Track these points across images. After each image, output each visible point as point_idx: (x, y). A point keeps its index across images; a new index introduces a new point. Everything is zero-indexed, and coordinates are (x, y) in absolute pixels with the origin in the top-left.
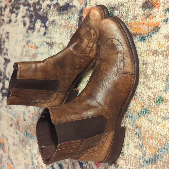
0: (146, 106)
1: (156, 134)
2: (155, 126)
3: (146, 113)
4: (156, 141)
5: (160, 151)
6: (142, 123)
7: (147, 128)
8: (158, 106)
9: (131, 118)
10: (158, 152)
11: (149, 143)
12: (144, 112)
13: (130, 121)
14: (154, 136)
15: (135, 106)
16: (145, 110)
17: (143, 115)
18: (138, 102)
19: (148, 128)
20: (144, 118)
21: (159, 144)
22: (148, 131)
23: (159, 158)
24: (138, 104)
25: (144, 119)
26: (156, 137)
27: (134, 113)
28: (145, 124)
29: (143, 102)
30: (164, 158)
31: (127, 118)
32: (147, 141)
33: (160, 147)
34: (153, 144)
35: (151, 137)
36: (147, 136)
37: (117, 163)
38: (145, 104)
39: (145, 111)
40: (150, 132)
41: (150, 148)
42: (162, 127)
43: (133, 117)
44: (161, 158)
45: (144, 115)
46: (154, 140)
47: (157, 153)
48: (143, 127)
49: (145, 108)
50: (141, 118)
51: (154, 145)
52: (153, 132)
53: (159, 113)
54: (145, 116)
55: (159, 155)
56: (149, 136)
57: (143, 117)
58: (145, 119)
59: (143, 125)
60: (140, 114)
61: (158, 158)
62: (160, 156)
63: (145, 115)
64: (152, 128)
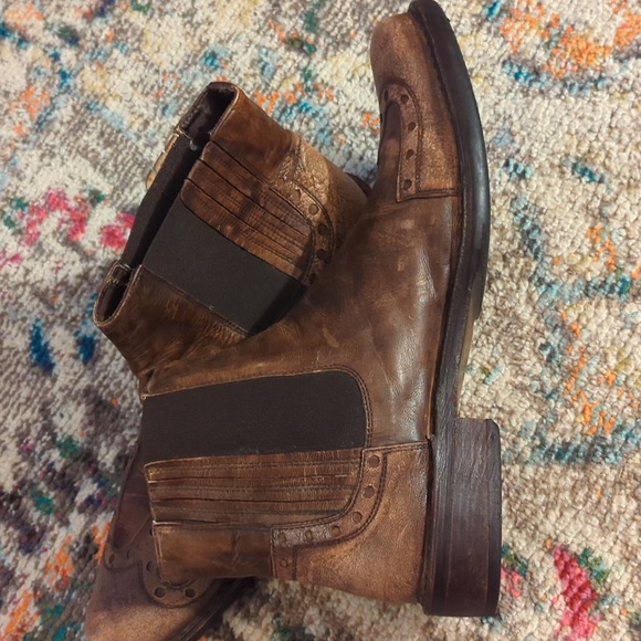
0: (634, 271)
1: (637, 374)
3: (620, 294)
4: (624, 398)
5: (624, 433)
6: (588, 320)
7: (603, 344)
9: (543, 287)
10: (612, 434)
11: (589, 396)
12: (617, 289)
13: (536, 297)
14: (623, 378)
15: (582, 255)
16: (624, 281)
17: (607, 297)
18: (603, 246)
19: (608, 345)
20: (608, 307)
21: (628, 410)
22: (606, 354)
23: (612, 456)
24: (602, 254)
25: (603, 312)
26: (631, 383)
27: (566, 274)
28: (600, 326)
29: (625, 254)
30: (630, 461)
31: (527, 283)
32: (583, 384)
33: (631, 422)
34: (603, 402)
35: (608, 379)
36: (593, 370)
38: (634, 263)
39: (620, 284)
40: (613, 362)
41: (588, 412)
43: (556, 287)
44: (620, 458)
45: (611, 295)
46: (615, 391)
47: (609, 437)
48: (586, 335)
49: (626, 275)
50: (594, 303)
51: (609, 406)
52: (625, 363)
54: (614, 302)
55: (612, 446)
56: (598, 372)
57: (604, 302)
58: (609, 313)
59: (593, 327)
60: (594, 288)
61: (605, 456)
62: (617, 450)
63: (612, 299)
64: (629, 349)
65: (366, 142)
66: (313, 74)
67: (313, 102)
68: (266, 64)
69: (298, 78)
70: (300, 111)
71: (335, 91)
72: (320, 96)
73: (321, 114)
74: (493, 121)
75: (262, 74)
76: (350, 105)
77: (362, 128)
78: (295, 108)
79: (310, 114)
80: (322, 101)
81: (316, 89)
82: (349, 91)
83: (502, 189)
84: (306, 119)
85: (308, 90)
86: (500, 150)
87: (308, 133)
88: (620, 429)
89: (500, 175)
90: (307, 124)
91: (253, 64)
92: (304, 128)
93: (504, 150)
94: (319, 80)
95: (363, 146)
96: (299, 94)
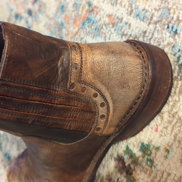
37: (133, 175)
65: (110, 30)
66: (91, 4)
67: (92, 17)
68: (77, 4)
69: (87, 7)
70: (88, 22)
71: (99, 9)
72: (94, 13)
73: (95, 22)
74: (160, 4)
75: (76, 9)
76: (104, 14)
77: (109, 24)
78: (87, 22)
79: (91, 23)
80: (95, 15)
81: (93, 10)
82: (103, 7)
83: (167, 42)
84: (90, 26)
85: (90, 12)
86: (164, 20)
87: (91, 32)
89: (165, 34)
90: (91, 27)
91: (73, 6)
92: (90, 30)
93: (166, 20)
94: (93, 6)
95: (110, 33)
96: (88, 14)
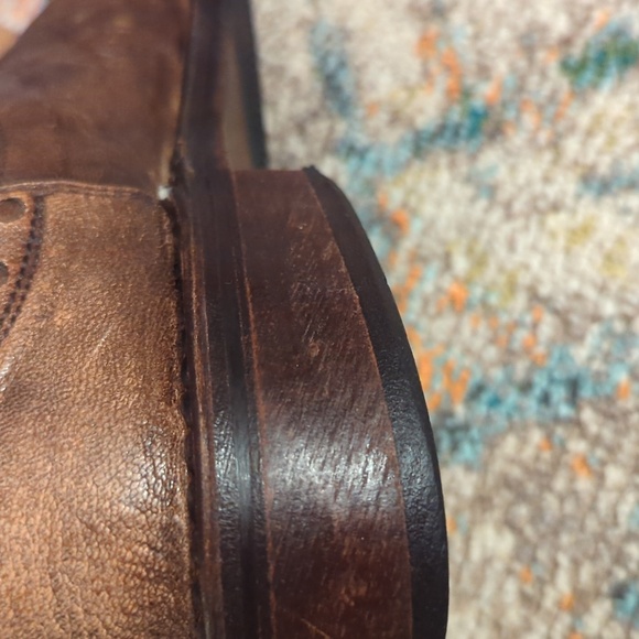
0: (490, 90)
1: (502, 280)
2: (506, 229)
4: (481, 331)
5: (485, 398)
7: (442, 237)
8: (580, 95)
9: (354, 159)
10: (466, 402)
12: (464, 132)
14: (480, 292)
15: (409, 88)
16: (473, 114)
19: (453, 236)
20: (451, 168)
21: (492, 353)
22: (448, 255)
23: (466, 446)
24: (438, 77)
25: (444, 177)
26: (494, 300)
28: (438, 204)
29: (474, 67)
30: (498, 452)
33: (497, 374)
34: (448, 345)
35: (454, 300)
36: (429, 289)
38: (489, 78)
39: (468, 121)
40: (461, 264)
42: (561, 242)
43: (372, 156)
44: (479, 447)
45: (455, 145)
46: (467, 320)
47: (460, 409)
48: (416, 226)
49: (478, 103)
50: (428, 167)
52: (480, 262)
53: (572, 146)
54: (461, 156)
55: (466, 427)
56: (439, 290)
57: (444, 160)
58: (453, 177)
59: (428, 209)
61: (455, 447)
62: (475, 433)
64: (485, 235)
88: (477, 392)
